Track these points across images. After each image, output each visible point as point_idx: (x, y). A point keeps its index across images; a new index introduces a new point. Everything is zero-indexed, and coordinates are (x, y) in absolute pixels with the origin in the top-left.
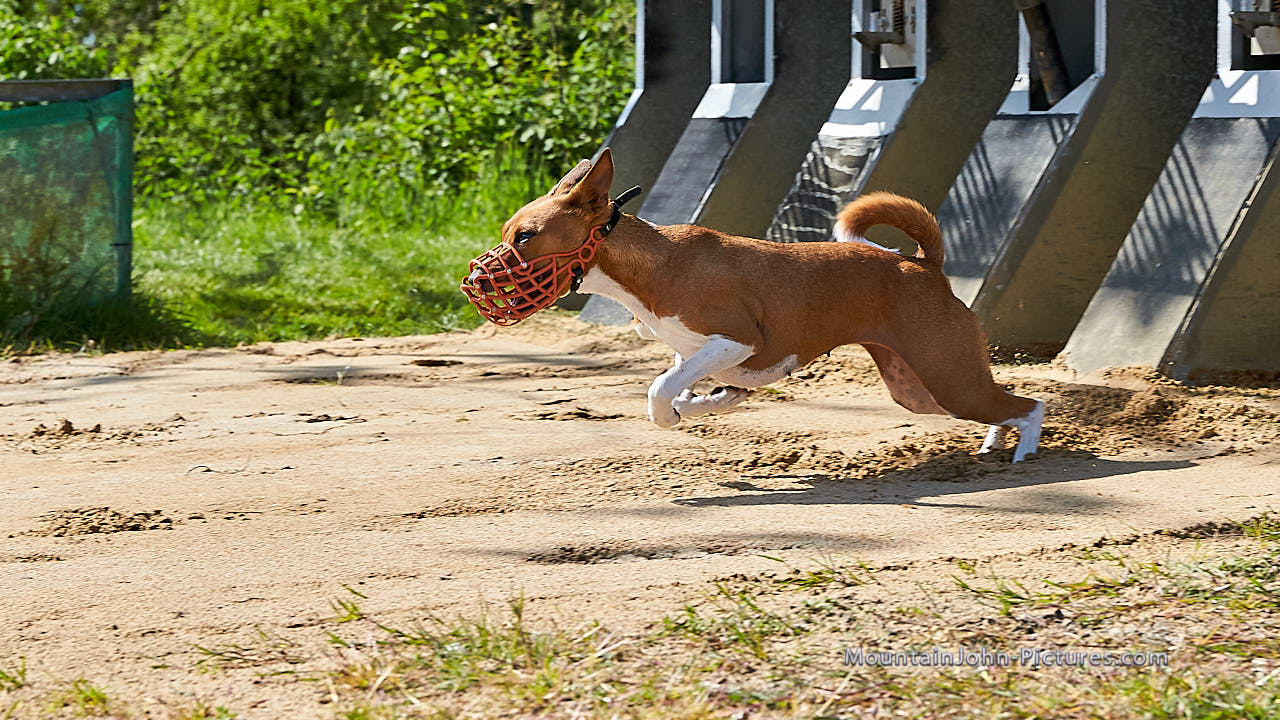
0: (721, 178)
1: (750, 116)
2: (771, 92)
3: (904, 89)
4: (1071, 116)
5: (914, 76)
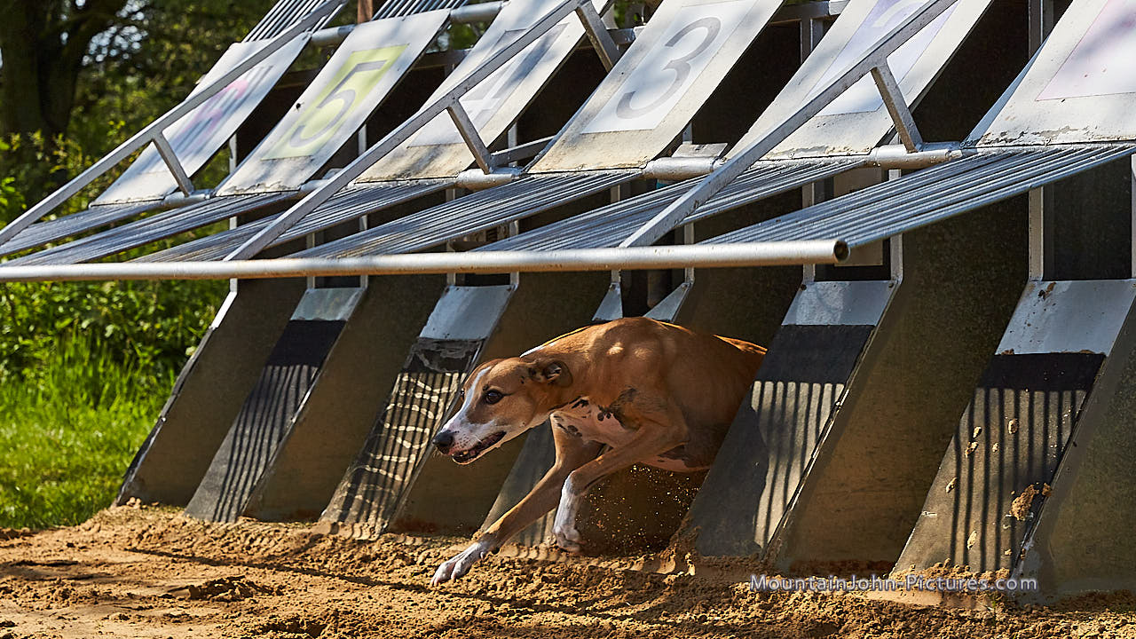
0: (320, 379)
1: (347, 319)
2: (366, 296)
3: (501, 295)
5: (508, 283)
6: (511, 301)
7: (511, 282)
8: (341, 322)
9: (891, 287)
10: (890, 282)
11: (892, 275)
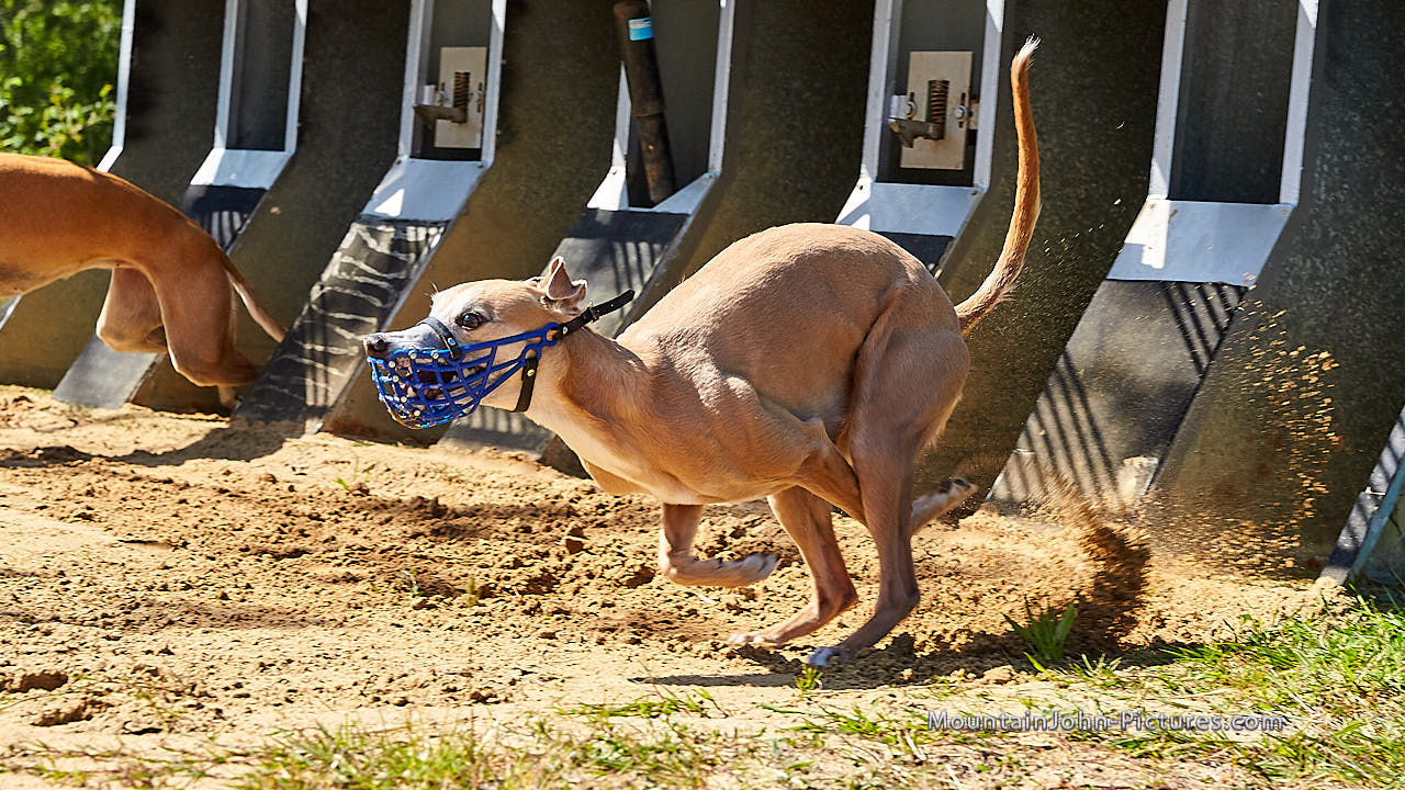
1: (267, 186)
2: (293, 161)
3: (468, 173)
5: (479, 159)
6: (483, 181)
7: (483, 158)
8: (261, 191)
9: (974, 194)
10: (972, 189)
11: (976, 182)
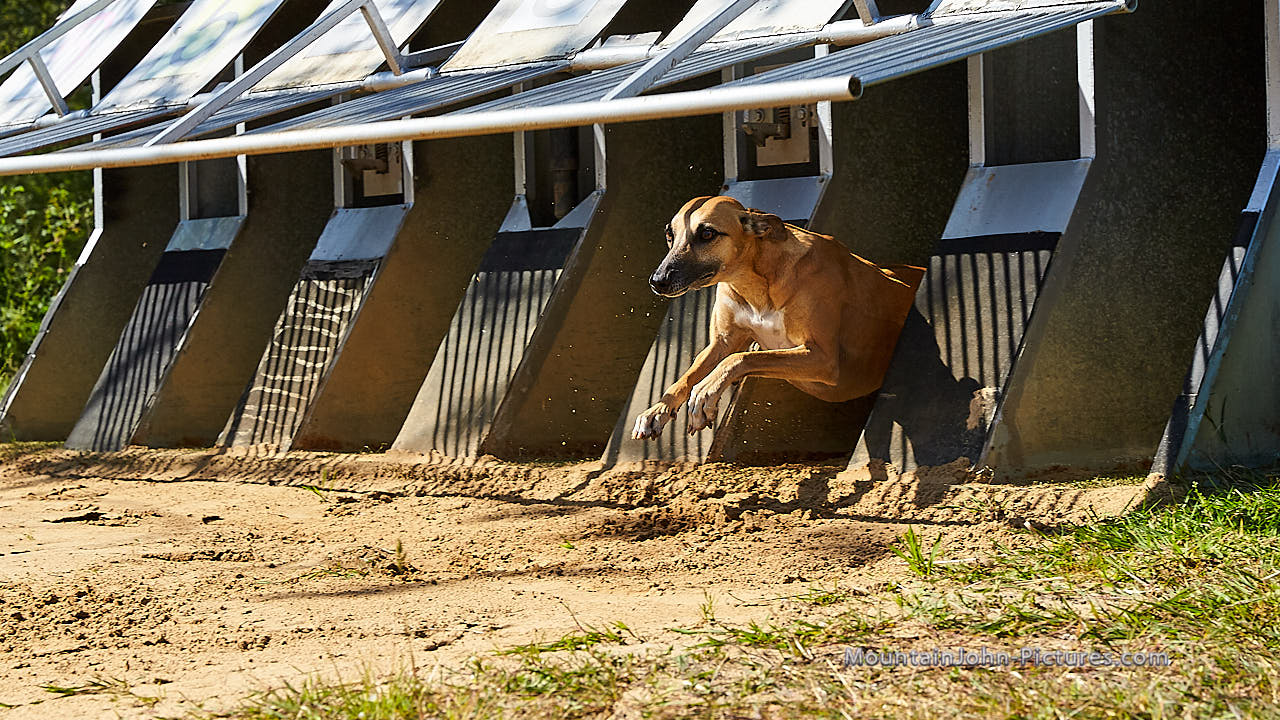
0: (204, 307)
1: (227, 247)
2: (247, 222)
3: (396, 214)
4: (579, 231)
5: (401, 203)
6: (407, 221)
7: (406, 201)
8: (223, 251)
9: (822, 181)
10: (820, 177)
11: (822, 171)
